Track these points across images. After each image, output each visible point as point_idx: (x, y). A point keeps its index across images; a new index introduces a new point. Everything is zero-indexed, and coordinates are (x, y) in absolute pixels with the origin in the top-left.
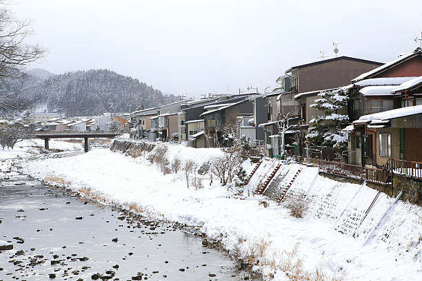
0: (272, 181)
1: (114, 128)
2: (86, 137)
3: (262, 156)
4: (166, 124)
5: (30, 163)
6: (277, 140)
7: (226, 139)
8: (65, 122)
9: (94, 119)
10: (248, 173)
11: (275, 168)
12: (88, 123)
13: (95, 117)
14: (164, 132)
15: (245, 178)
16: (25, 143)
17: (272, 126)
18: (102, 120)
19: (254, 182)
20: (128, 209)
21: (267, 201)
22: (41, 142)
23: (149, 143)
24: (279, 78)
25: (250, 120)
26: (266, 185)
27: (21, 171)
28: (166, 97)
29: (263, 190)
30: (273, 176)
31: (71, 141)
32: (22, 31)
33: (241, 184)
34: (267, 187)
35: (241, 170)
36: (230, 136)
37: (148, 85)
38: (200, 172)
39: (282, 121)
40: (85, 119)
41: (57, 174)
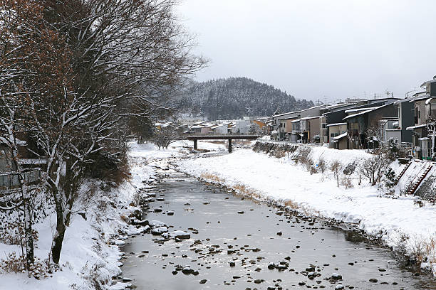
0: (423, 181)
1: (253, 130)
2: (230, 139)
3: (411, 158)
4: (307, 127)
5: (185, 162)
6: (427, 142)
7: (371, 141)
8: (209, 125)
9: (234, 122)
10: (397, 174)
11: (425, 169)
12: (229, 125)
13: (234, 120)
14: (305, 134)
15: (395, 178)
16: (178, 144)
17: (421, 129)
18: (242, 123)
19: (404, 182)
20: (283, 205)
21: (423, 201)
22: (191, 144)
23: (291, 145)
24: (425, 83)
25: (394, 124)
26: (417, 186)
27: (177, 168)
28: (299, 102)
29: (414, 190)
30: (424, 176)
31: (214, 142)
32: (189, 44)
33: (392, 185)
34: (419, 187)
35: (390, 171)
36: (375, 139)
37: (283, 91)
38: (346, 172)
39: (432, 124)
40: (226, 122)
41: (211, 172)
